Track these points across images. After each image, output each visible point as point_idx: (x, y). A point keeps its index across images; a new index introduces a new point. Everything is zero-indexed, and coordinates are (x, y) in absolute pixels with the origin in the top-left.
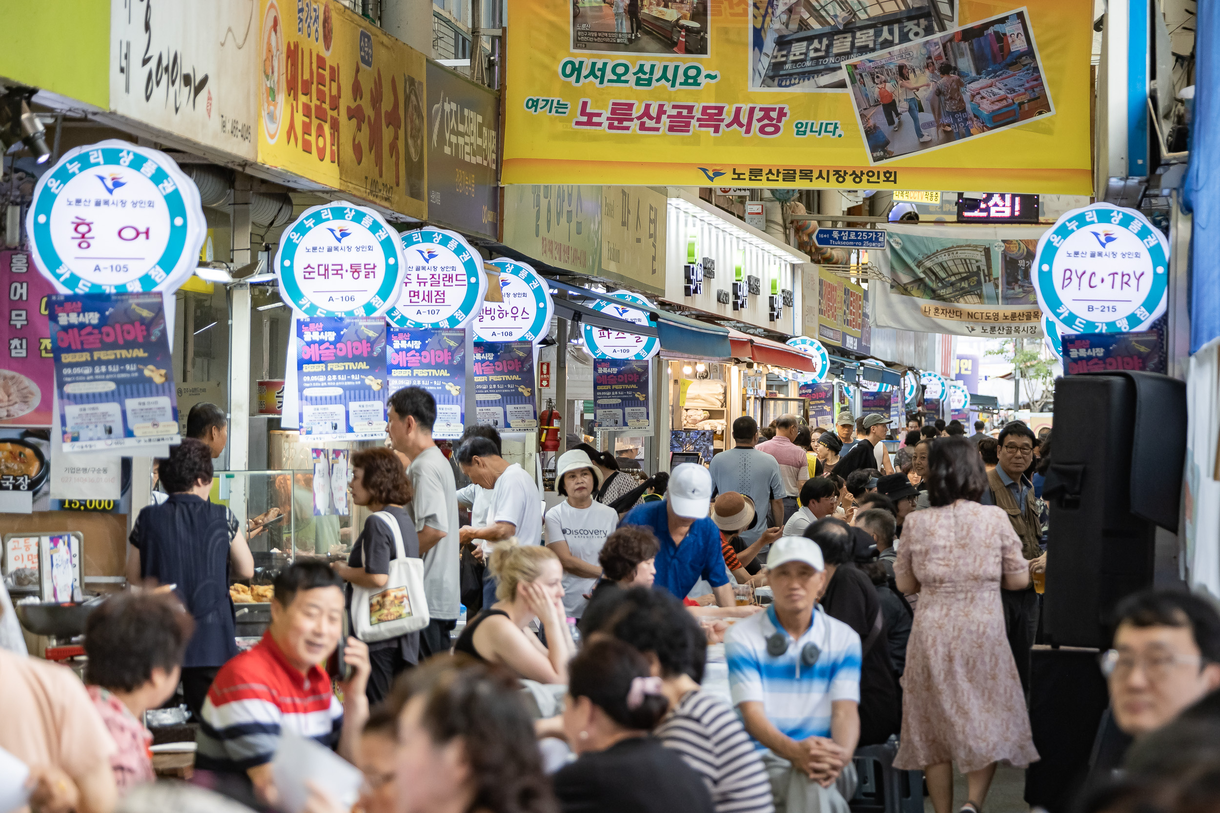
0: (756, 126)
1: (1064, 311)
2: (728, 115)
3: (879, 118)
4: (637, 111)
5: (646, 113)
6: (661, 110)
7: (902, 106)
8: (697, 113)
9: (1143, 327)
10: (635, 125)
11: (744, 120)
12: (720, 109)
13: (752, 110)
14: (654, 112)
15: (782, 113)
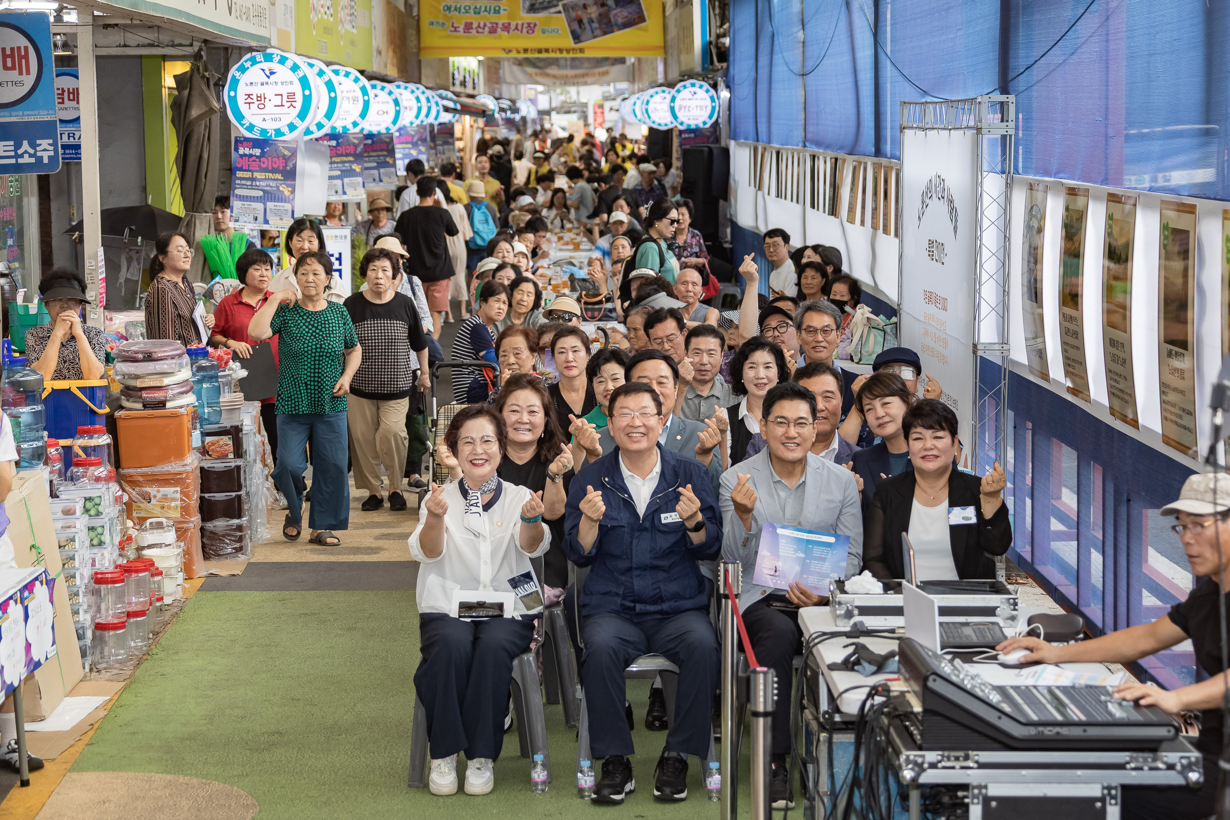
0: (525, 30)
1: (679, 121)
2: (513, 27)
3: (576, 26)
4: (475, 25)
5: (479, 26)
6: (485, 25)
7: (585, 21)
8: (500, 26)
9: (708, 126)
10: (474, 31)
11: (520, 28)
12: (509, 24)
13: (523, 25)
14: (482, 25)
15: (535, 25)
